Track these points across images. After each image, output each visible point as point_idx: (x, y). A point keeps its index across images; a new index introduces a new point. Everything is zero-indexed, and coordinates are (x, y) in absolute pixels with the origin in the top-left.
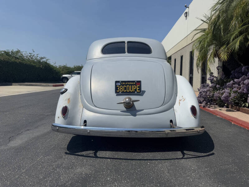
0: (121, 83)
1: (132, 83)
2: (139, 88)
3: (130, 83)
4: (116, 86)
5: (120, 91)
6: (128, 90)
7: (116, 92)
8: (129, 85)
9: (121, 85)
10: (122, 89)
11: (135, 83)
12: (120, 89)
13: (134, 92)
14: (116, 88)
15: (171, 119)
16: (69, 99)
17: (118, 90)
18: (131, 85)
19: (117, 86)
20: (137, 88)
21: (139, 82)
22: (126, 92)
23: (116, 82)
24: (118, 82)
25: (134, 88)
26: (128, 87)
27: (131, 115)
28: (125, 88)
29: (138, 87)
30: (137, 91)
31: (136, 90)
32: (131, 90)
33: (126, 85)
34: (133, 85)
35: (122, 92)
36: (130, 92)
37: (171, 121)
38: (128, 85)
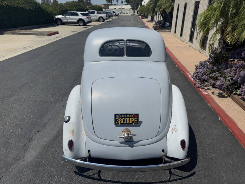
0: (120, 116)
1: (130, 116)
2: (136, 121)
3: (129, 116)
4: (115, 118)
5: (119, 123)
6: (127, 122)
7: (115, 124)
8: (128, 117)
9: (120, 117)
10: (121, 121)
11: (133, 116)
12: (119, 121)
13: (132, 124)
14: (116, 121)
15: (163, 149)
16: (73, 131)
17: (117, 122)
18: (130, 117)
19: (117, 119)
20: (135, 121)
21: (137, 116)
22: (125, 124)
23: (116, 115)
24: (118, 115)
25: (132, 120)
26: (127, 119)
27: (128, 146)
28: (124, 121)
29: (136, 119)
30: (135, 123)
31: (133, 122)
32: (130, 122)
33: (125, 118)
34: (131, 117)
35: (121, 124)
36: (128, 124)
37: (163, 150)
38: (126, 117)
